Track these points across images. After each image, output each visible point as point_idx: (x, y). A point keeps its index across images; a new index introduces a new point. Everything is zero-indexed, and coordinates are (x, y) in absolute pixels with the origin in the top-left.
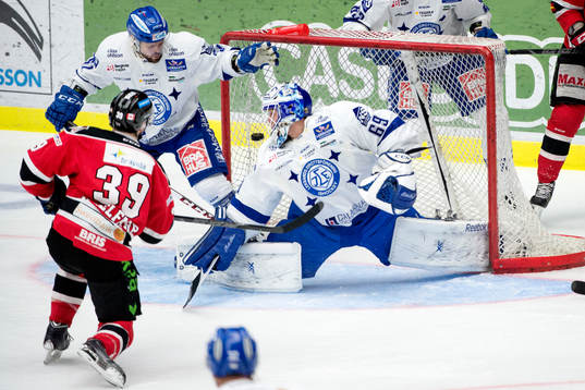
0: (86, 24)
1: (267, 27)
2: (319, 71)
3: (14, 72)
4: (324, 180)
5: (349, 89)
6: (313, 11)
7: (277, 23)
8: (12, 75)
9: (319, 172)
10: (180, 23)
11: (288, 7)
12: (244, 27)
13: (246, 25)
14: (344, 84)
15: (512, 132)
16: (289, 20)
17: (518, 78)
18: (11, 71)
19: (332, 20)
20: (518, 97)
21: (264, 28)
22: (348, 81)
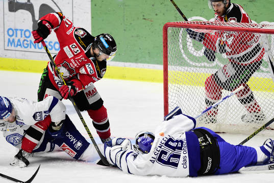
0: (92, 18)
3: (53, 43)
8: (52, 44)
10: (142, 17)
12: (176, 20)
13: (178, 19)
16: (201, 16)
18: (52, 42)
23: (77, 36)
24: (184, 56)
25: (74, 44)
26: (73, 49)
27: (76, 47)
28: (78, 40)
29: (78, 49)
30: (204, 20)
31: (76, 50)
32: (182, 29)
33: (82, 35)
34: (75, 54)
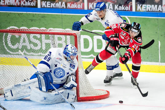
1: (8, 28)
2: (24, 41)
4: (59, 74)
5: (33, 47)
6: (22, 23)
7: (11, 27)
9: (60, 72)
11: (14, 22)
12: (1, 29)
13: (2, 28)
14: (32, 45)
15: (83, 59)
16: (15, 26)
17: (84, 43)
19: (28, 26)
20: (84, 48)
21: (7, 29)
22: (33, 44)
23: (122, 28)
24: (7, 50)
25: (122, 32)
26: (123, 35)
27: (124, 33)
28: (123, 29)
29: (125, 34)
30: (16, 28)
31: (124, 34)
32: (5, 33)
33: (124, 26)
34: (125, 36)
